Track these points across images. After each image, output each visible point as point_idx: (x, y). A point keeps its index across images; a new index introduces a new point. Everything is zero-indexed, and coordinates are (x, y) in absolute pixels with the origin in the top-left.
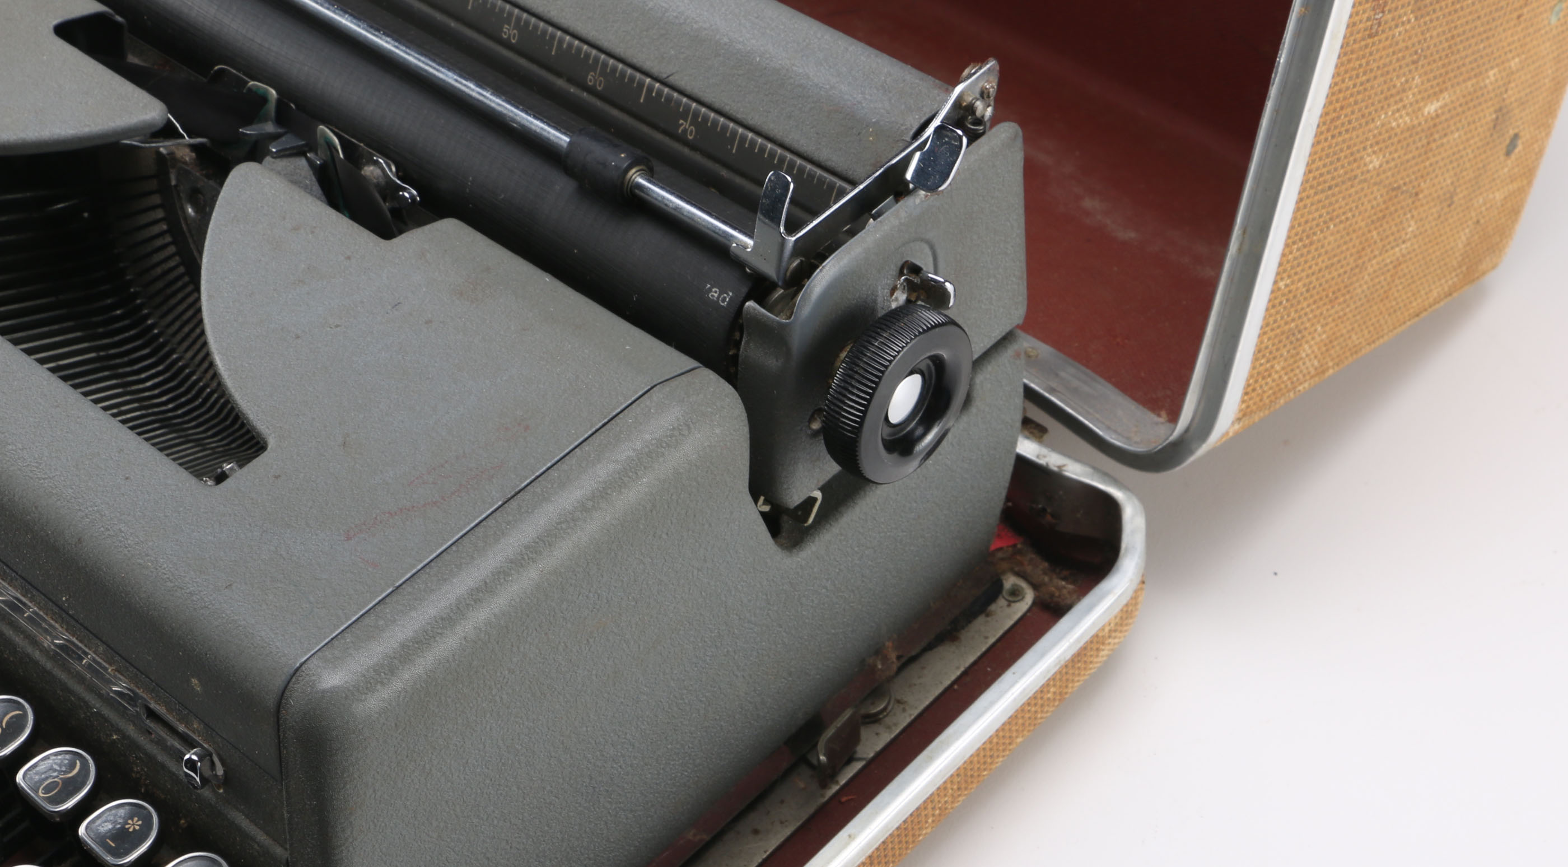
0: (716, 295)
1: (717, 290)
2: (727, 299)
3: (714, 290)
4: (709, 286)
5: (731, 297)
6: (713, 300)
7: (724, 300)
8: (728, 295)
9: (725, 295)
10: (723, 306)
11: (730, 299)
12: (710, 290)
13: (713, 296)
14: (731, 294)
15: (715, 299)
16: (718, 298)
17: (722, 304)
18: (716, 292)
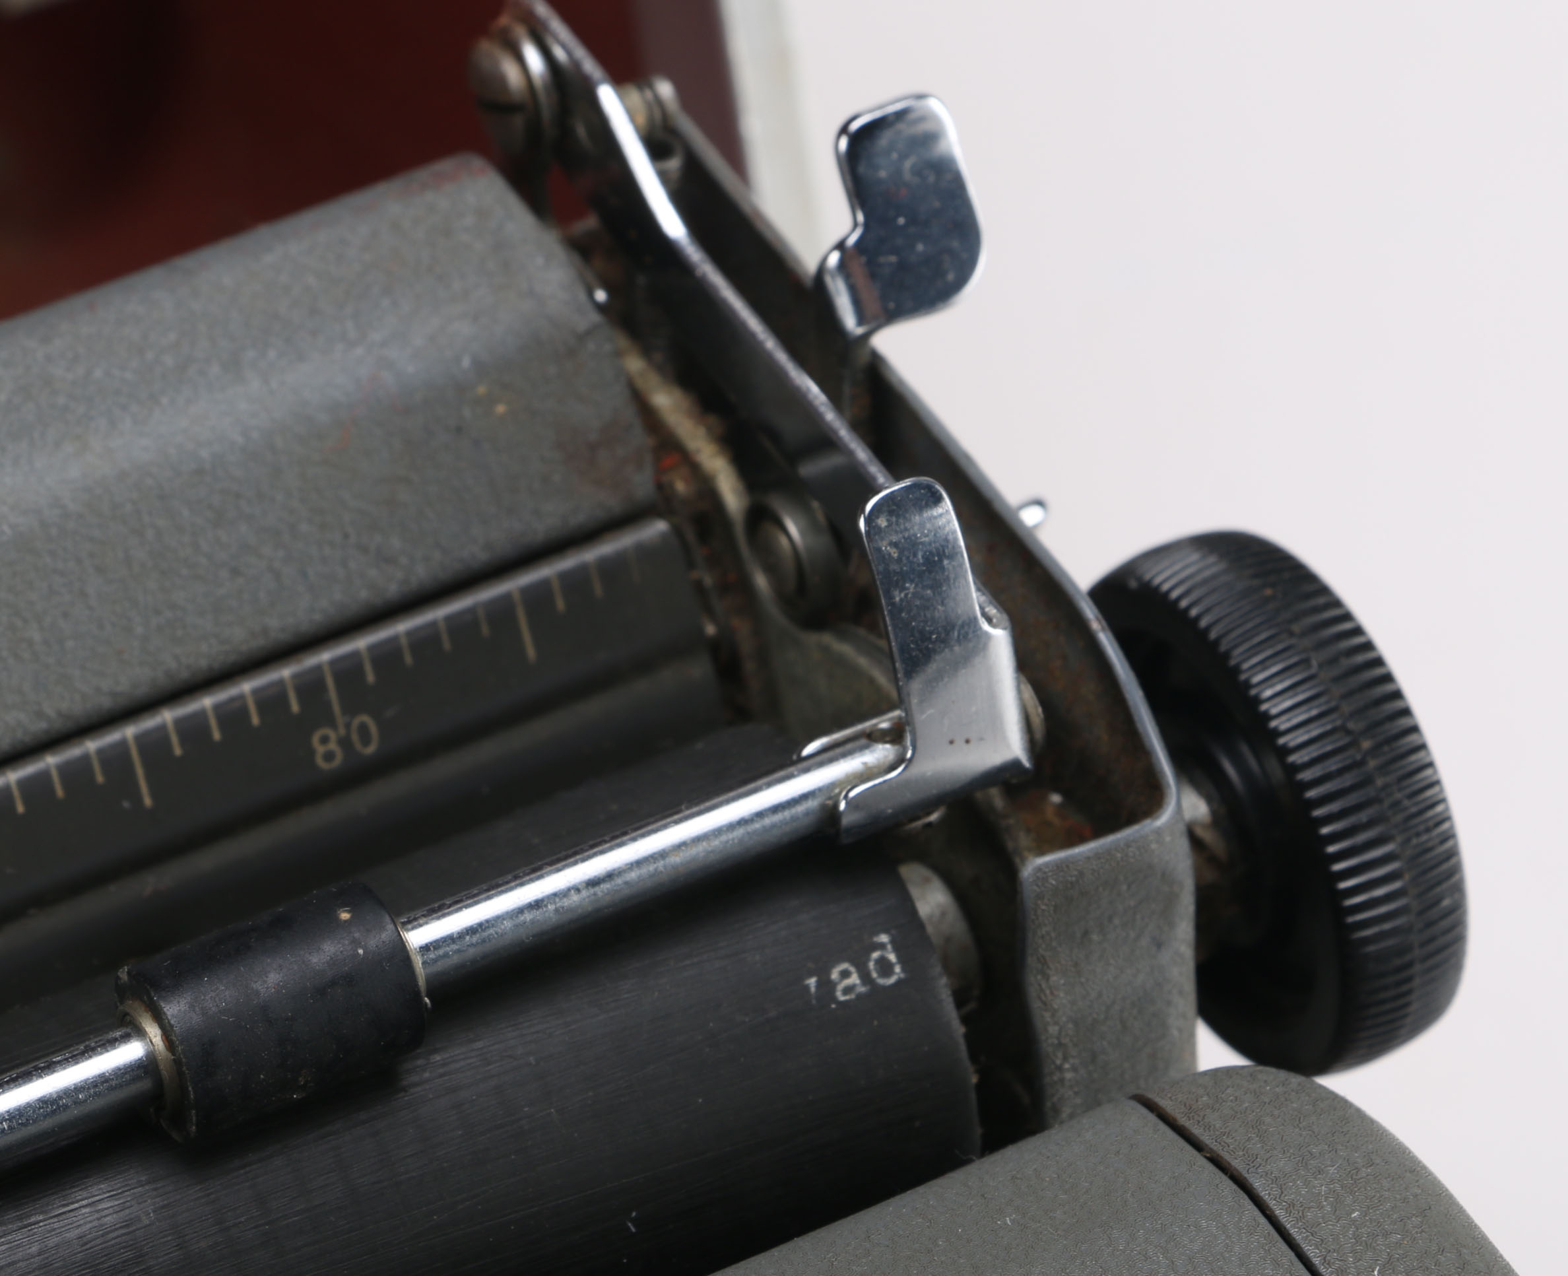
0: (854, 979)
1: (845, 966)
2: (892, 957)
3: (835, 975)
4: (812, 982)
5: (893, 942)
6: (860, 997)
7: (885, 967)
8: (882, 946)
9: (876, 955)
10: (899, 983)
11: (897, 950)
12: (827, 986)
13: (847, 990)
14: (884, 938)
15: (862, 989)
16: (865, 977)
17: (892, 980)
18: (845, 974)
